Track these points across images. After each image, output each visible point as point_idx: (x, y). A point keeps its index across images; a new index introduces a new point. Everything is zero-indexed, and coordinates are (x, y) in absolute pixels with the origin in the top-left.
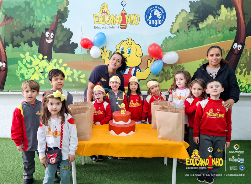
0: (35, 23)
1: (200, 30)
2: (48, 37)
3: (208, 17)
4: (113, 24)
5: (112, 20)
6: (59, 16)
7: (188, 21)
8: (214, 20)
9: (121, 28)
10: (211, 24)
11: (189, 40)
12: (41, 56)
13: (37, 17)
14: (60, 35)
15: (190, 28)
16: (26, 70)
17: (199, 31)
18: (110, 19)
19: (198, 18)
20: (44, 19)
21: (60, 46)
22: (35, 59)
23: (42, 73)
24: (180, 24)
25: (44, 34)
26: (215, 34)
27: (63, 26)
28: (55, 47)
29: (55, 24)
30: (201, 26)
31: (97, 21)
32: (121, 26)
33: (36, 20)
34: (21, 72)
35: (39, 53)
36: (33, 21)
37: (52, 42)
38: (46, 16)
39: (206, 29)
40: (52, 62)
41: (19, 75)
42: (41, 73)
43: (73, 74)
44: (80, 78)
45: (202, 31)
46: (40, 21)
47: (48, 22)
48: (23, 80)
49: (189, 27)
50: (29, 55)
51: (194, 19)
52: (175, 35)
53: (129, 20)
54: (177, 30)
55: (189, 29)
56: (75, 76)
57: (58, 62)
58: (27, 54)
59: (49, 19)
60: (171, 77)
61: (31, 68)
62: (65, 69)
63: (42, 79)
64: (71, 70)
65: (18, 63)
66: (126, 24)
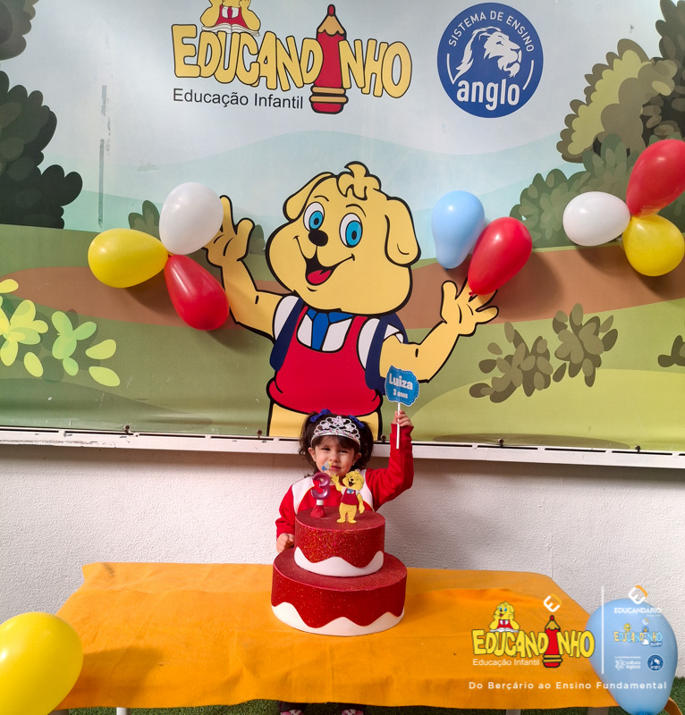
5: (271, 60)
7: (648, 104)
9: (317, 108)
15: (652, 138)
18: (261, 60)
24: (608, 113)
27: (5, 78)
31: (188, 60)
32: (314, 99)
43: (50, 337)
44: (85, 362)
49: (646, 135)
51: (673, 95)
52: (580, 167)
53: (357, 68)
55: (646, 142)
56: (62, 350)
60: (552, 376)
62: (9, 308)
64: (38, 317)
66: (341, 91)
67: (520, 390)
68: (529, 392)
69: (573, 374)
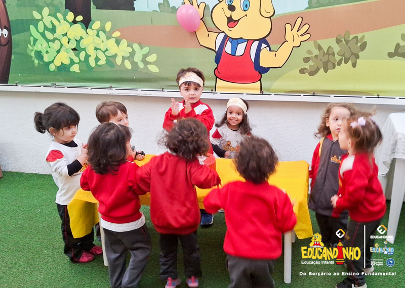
16: (45, 44)
22: (60, 21)
23: (74, 49)
34: (35, 48)
35: (68, 10)
41: (33, 54)
43: (133, 54)
44: (146, 63)
48: (42, 63)
50: (50, 15)
56: (138, 58)
57: (103, 29)
60: (336, 64)
61: (55, 39)
62: (118, 42)
63: (75, 63)
64: (128, 46)
65: (29, 30)
67: (322, 70)
68: (326, 71)
69: (346, 62)
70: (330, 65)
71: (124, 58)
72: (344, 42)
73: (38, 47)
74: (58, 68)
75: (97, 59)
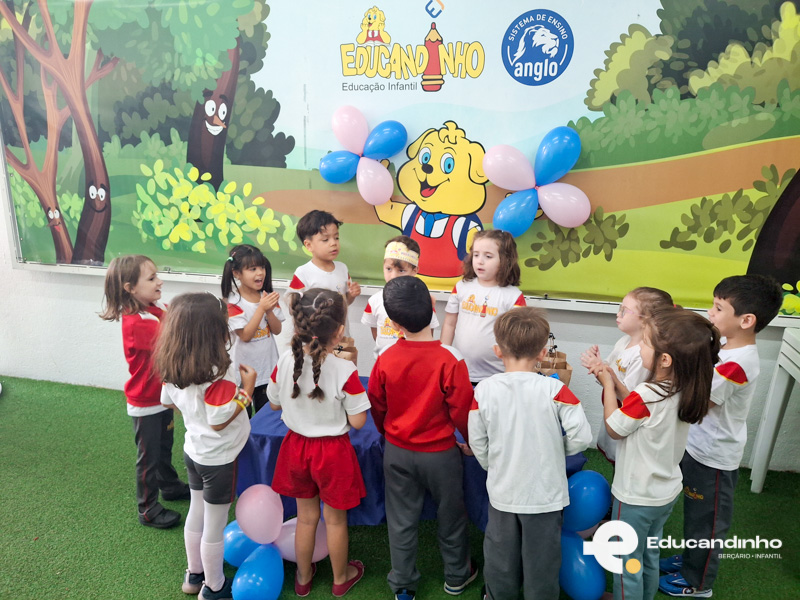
0: (177, 72)
1: (694, 97)
2: (212, 117)
3: (724, 51)
4: (398, 75)
5: (398, 61)
6: (241, 51)
7: (652, 67)
8: (749, 60)
9: (425, 88)
10: (736, 76)
11: (650, 131)
12: (194, 173)
13: (180, 54)
14: (245, 110)
15: (656, 91)
16: (158, 211)
17: (687, 103)
19: (686, 56)
20: (199, 63)
21: (246, 145)
22: (178, 180)
23: (198, 221)
24: (621, 77)
25: (200, 109)
26: (746, 111)
27: (252, 84)
28: (231, 146)
29: (229, 75)
30: (696, 82)
31: (350, 65)
32: (424, 83)
33: (179, 66)
34: (144, 217)
35: (190, 164)
36: (172, 67)
37: (224, 132)
38: (205, 52)
39: (714, 94)
40: (225, 190)
41: (139, 225)
42: (196, 221)
43: (281, 230)
45: (698, 101)
46: (188, 69)
47: (211, 69)
48: (152, 238)
49: (651, 89)
50: (164, 170)
51: (672, 59)
52: (601, 114)
53: (450, 61)
54: (608, 97)
55: (651, 94)
56: (288, 236)
57: (239, 192)
58: (159, 164)
59: (213, 61)
60: (581, 254)
61: (170, 206)
62: (260, 213)
63: (200, 240)
64: (275, 218)
65: (135, 191)
66: (440, 77)
67: (559, 263)
68: (565, 264)
69: (596, 252)
70: (571, 255)
71: (269, 235)
72: (594, 223)
73: (148, 215)
74: (176, 246)
75: (230, 236)
